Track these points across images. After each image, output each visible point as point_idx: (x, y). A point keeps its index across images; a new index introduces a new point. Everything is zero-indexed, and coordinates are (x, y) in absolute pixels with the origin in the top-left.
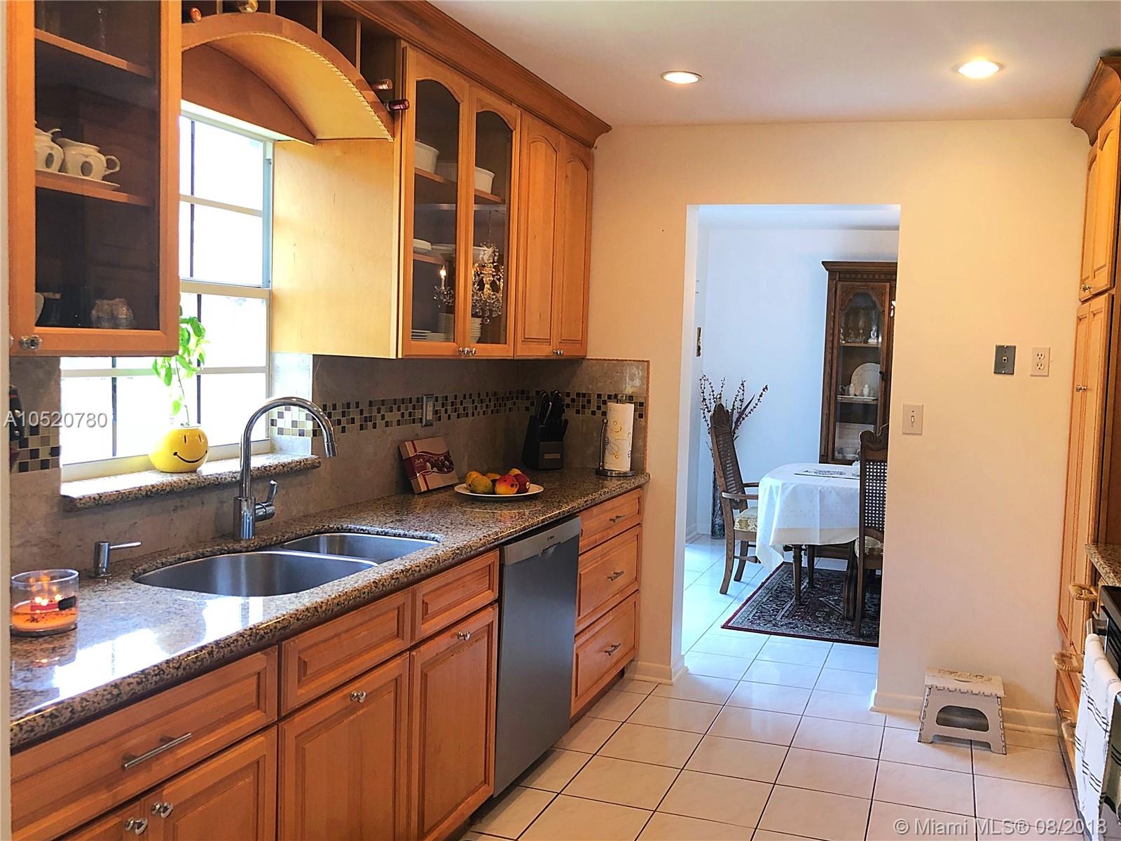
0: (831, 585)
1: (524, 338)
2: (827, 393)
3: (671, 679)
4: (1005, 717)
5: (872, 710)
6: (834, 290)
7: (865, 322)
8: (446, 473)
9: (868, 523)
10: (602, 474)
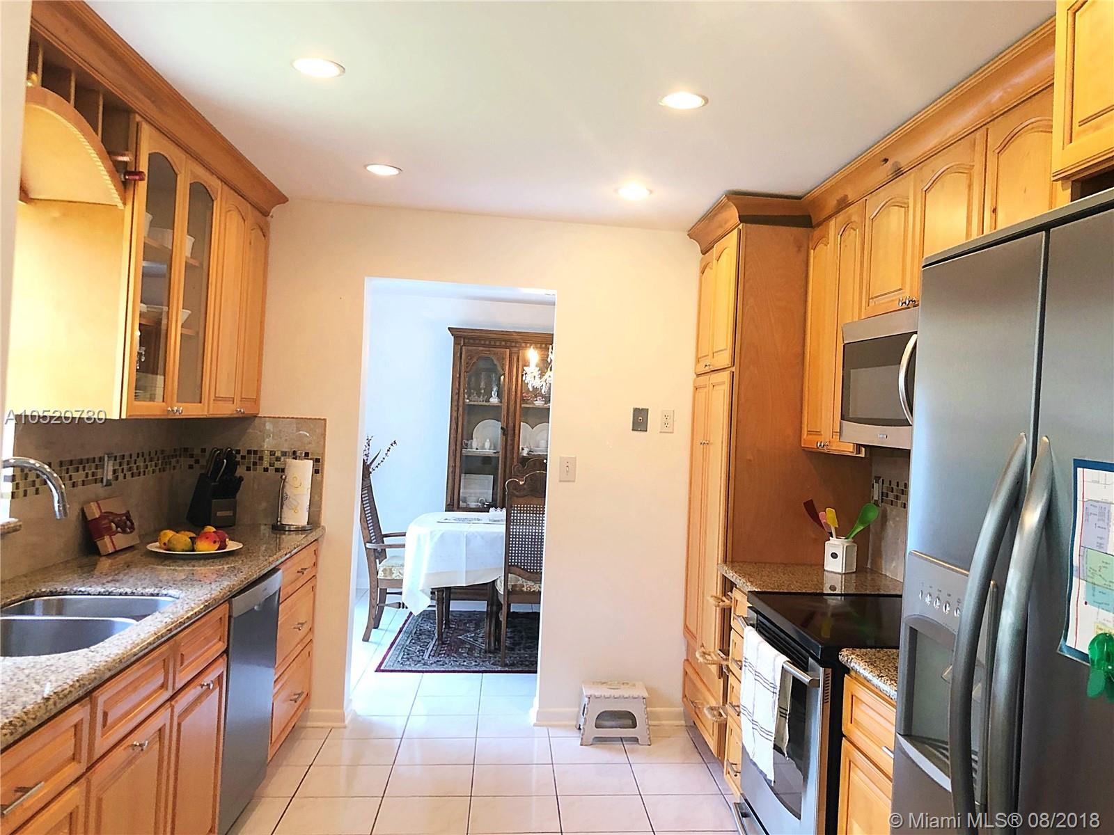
0: (465, 624)
1: (215, 397)
2: (453, 447)
3: (344, 721)
4: (649, 716)
5: (535, 725)
6: (459, 355)
7: (486, 383)
8: (128, 533)
9: (512, 562)
10: (279, 529)
